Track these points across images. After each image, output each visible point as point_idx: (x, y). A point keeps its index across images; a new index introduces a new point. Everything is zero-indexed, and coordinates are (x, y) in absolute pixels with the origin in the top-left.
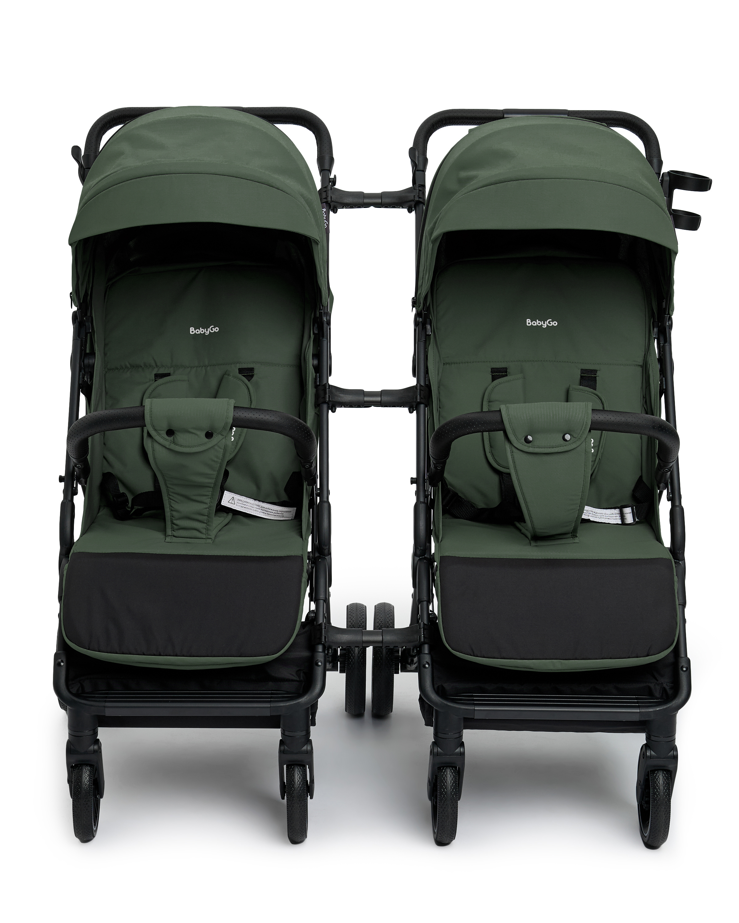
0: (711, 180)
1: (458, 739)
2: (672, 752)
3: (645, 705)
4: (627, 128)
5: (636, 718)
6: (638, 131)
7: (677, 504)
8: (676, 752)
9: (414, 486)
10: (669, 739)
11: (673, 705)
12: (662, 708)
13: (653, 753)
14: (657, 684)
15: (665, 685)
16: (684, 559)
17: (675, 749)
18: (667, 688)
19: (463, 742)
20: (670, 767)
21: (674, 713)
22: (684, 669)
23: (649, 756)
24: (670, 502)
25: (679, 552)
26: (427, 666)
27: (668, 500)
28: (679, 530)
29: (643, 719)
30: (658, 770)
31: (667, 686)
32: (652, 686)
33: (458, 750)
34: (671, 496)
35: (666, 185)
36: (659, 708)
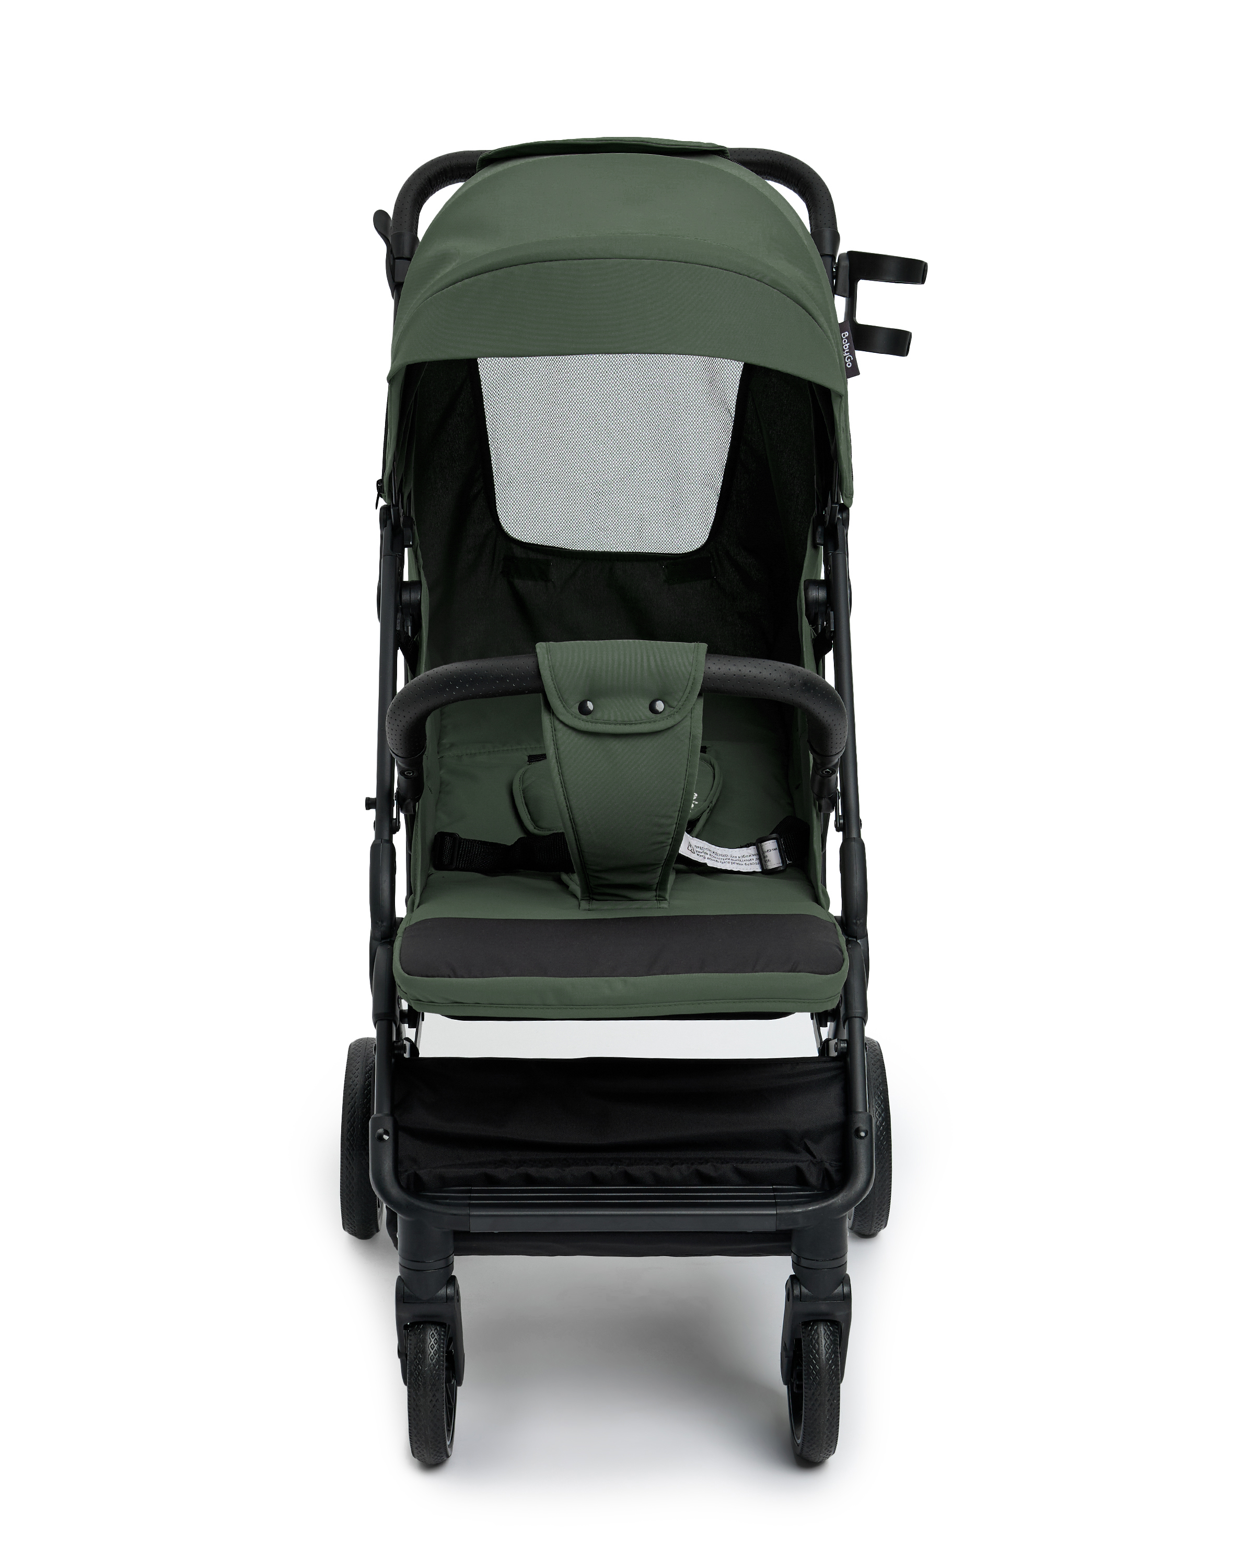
0: (926, 265)
1: (442, 1271)
2: (839, 1289)
3: (788, 1202)
4: (778, 179)
5: (770, 1226)
6: (796, 183)
7: (854, 835)
8: (849, 1288)
9: (373, 812)
10: (835, 1264)
11: (838, 1199)
12: (817, 1207)
13: (804, 1290)
14: (813, 1163)
15: (827, 1165)
16: (865, 935)
17: (845, 1280)
18: (832, 1170)
19: (454, 1277)
20: (839, 1315)
21: (842, 1216)
22: (863, 1134)
23: (797, 1296)
24: (841, 833)
25: (856, 922)
26: (386, 1137)
27: (838, 830)
28: (857, 883)
29: (783, 1227)
30: (816, 1322)
31: (832, 1166)
32: (804, 1166)
33: (442, 1292)
34: (842, 821)
35: (844, 275)
36: (813, 1206)
